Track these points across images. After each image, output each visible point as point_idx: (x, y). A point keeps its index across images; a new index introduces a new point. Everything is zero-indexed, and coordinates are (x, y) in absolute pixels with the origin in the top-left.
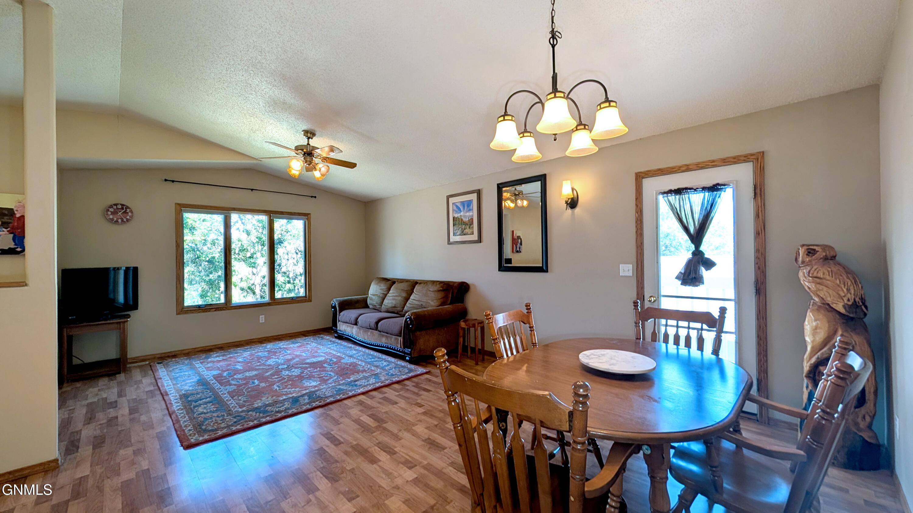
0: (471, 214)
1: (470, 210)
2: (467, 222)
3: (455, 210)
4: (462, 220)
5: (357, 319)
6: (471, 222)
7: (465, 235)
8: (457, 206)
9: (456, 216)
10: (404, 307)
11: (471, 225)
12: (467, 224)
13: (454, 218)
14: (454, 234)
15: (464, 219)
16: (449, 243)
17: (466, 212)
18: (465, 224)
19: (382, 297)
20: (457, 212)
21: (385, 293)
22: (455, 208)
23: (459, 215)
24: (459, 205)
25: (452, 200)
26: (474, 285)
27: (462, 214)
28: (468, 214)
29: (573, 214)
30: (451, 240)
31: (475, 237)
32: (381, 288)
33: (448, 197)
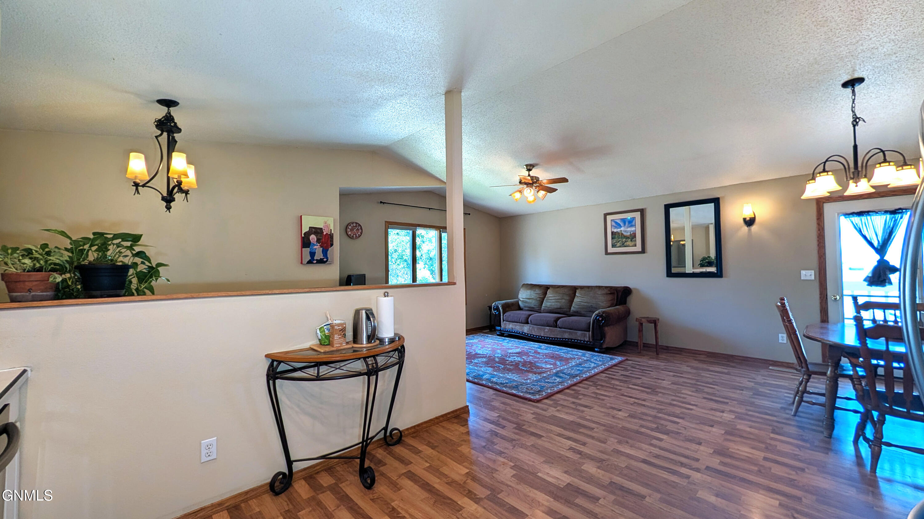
0: (633, 229)
1: (632, 226)
2: (629, 236)
3: (614, 226)
4: (622, 234)
5: (528, 318)
6: (633, 236)
7: (625, 247)
8: (616, 223)
9: (615, 230)
10: (570, 308)
11: (633, 238)
12: (629, 238)
13: (612, 233)
14: (613, 246)
15: (625, 234)
16: (607, 253)
17: (628, 227)
18: (627, 237)
19: (540, 301)
20: (616, 227)
21: (542, 296)
22: (614, 224)
23: (619, 230)
24: (619, 221)
25: (609, 218)
26: (635, 289)
27: (622, 229)
28: (629, 229)
29: (750, 230)
30: (609, 251)
31: (639, 248)
32: (536, 292)
33: (606, 215)
